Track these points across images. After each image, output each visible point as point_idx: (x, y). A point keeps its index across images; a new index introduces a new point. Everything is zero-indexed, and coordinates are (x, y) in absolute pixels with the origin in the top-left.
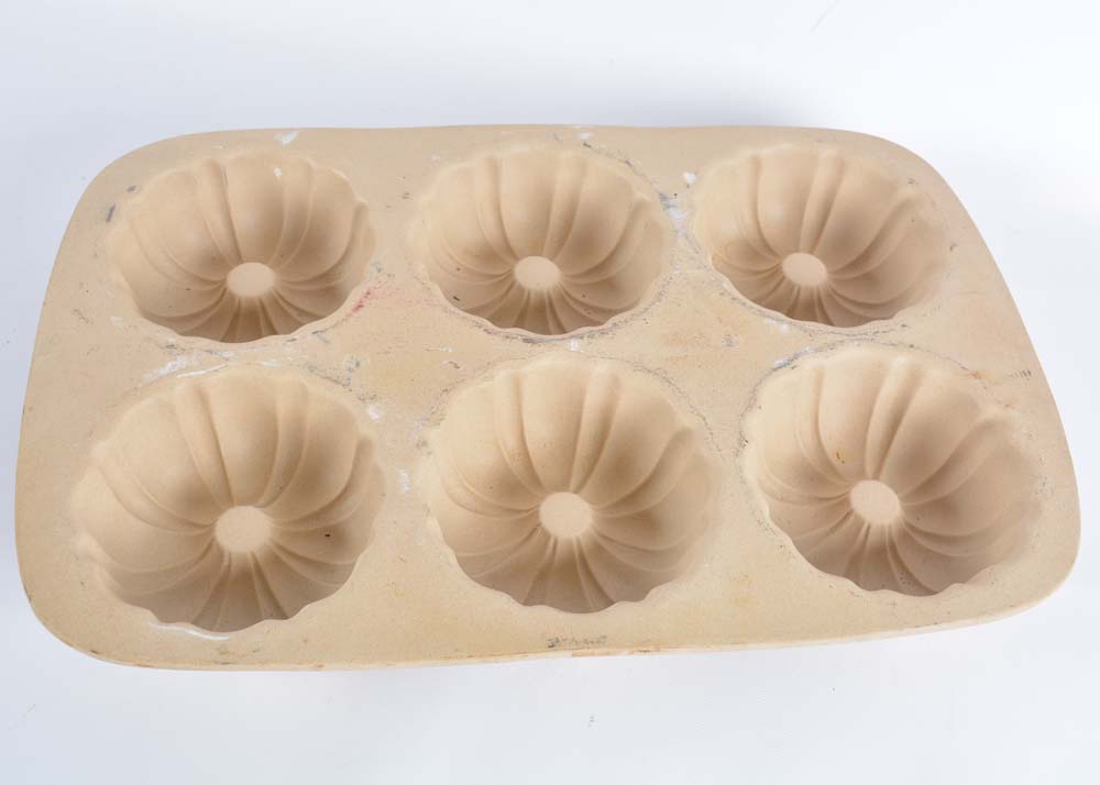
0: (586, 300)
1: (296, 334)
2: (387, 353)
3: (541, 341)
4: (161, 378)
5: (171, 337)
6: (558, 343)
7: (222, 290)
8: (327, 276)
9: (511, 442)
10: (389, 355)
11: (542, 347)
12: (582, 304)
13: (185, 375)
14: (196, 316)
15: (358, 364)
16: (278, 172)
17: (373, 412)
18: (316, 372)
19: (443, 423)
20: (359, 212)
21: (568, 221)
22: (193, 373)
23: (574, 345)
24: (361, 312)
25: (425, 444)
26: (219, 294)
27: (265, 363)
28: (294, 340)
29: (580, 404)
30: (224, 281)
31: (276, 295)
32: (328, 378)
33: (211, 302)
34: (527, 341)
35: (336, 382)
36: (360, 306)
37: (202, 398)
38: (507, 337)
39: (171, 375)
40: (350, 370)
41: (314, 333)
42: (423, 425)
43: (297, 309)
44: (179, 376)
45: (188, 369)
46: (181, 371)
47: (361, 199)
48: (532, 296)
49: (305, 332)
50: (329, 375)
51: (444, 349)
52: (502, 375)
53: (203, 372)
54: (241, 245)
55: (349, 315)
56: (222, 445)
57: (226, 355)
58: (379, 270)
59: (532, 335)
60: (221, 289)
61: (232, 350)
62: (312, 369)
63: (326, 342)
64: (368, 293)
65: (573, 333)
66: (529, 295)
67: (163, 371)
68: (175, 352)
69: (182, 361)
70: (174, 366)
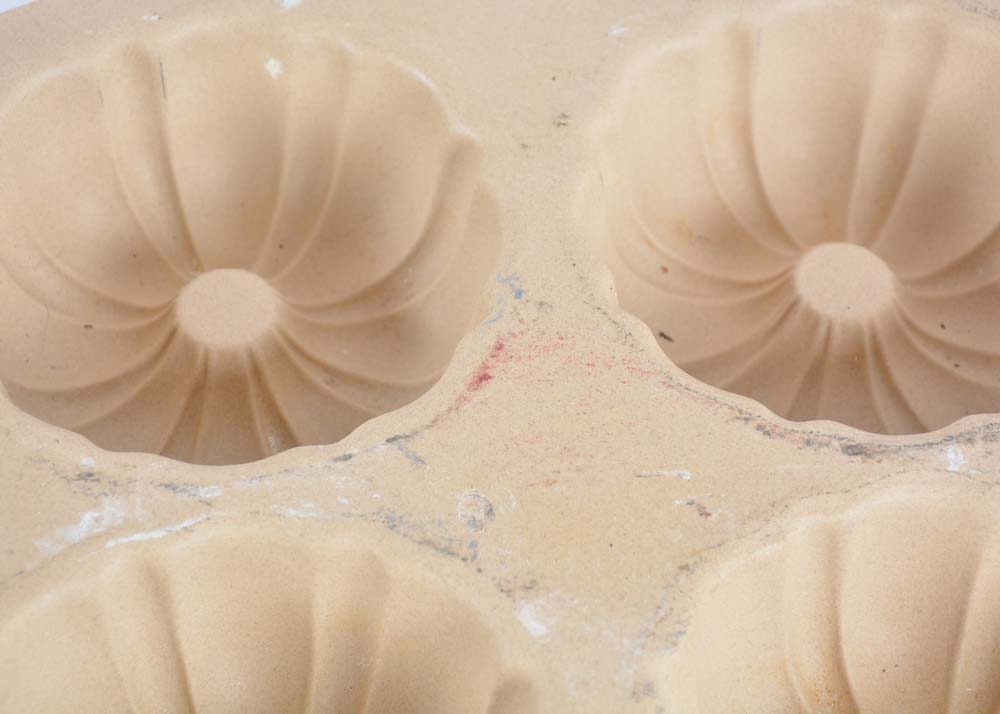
0: (946, 336)
1: (352, 443)
2: (549, 483)
3: (884, 450)
4: (73, 547)
5: (87, 456)
6: (920, 454)
7: (167, 329)
8: (383, 291)
9: (811, 666)
10: (557, 487)
11: (885, 462)
12: (939, 344)
13: (124, 540)
14: (108, 387)
15: (490, 512)
16: (273, 68)
17: (532, 620)
18: (403, 529)
19: (683, 640)
20: (459, 157)
21: (900, 155)
22: (137, 537)
23: (955, 457)
24: (488, 389)
25: (649, 689)
26: (161, 337)
27: (292, 512)
28: (348, 457)
29: (966, 583)
30: (169, 311)
31: (280, 339)
32: (428, 543)
33: (142, 356)
34: (853, 450)
35: (448, 552)
36: (484, 378)
37: (157, 587)
38: (808, 443)
39: (93, 540)
40: (475, 523)
41: (388, 441)
42: (643, 647)
43: (326, 369)
44: (111, 544)
45: (128, 526)
46: (112, 532)
47: (461, 129)
48: (837, 331)
49: (370, 437)
50: (429, 535)
51: (675, 473)
52: (801, 528)
53: (158, 534)
54: (193, 225)
55: (462, 399)
56: (194, 683)
57: (204, 493)
58: (519, 294)
59: (860, 436)
60: (162, 326)
61: (215, 482)
62: (392, 523)
63: (419, 460)
64: (500, 347)
65: (952, 429)
66: (829, 330)
67: (77, 532)
68: (96, 488)
69: (113, 509)
70: (97, 520)
